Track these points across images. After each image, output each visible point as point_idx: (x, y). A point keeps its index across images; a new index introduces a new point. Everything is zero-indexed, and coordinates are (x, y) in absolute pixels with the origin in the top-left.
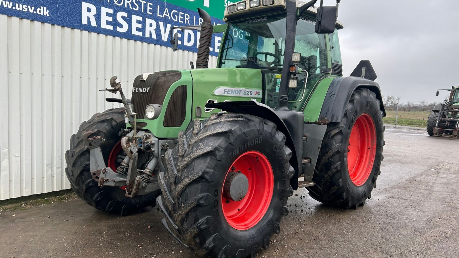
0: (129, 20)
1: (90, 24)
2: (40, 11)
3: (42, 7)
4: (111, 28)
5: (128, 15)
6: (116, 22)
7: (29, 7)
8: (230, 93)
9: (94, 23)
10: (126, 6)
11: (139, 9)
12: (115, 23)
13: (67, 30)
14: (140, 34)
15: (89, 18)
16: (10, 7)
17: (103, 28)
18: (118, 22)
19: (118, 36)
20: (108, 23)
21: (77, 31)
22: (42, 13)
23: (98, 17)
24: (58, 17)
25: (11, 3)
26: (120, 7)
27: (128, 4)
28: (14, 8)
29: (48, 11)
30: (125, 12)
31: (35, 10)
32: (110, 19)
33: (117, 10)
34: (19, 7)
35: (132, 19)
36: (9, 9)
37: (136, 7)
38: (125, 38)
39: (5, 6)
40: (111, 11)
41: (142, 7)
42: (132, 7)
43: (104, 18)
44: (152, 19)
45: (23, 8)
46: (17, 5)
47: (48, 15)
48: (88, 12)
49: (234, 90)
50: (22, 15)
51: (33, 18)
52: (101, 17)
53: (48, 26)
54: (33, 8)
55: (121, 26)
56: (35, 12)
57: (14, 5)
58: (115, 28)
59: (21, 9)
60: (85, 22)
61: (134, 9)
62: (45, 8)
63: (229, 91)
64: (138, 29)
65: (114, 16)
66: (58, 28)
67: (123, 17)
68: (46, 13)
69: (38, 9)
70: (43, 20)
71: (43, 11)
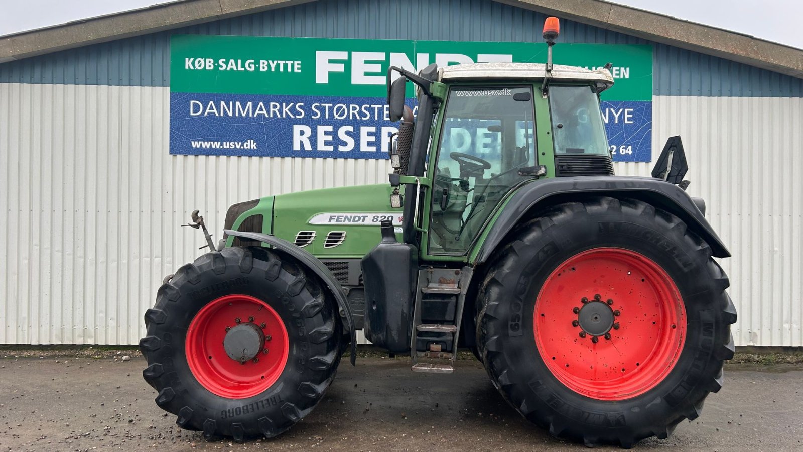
0: (356, 136)
1: (304, 149)
2: (247, 145)
3: (249, 141)
4: (330, 148)
5: (354, 128)
6: (337, 139)
7: (236, 143)
8: (343, 220)
9: (308, 147)
10: (351, 118)
11: (370, 118)
12: (337, 142)
13: (277, 160)
14: (373, 149)
15: (302, 143)
16: (218, 147)
17: (320, 151)
18: (341, 140)
20: (327, 143)
21: (288, 160)
22: (249, 147)
23: (313, 139)
24: (266, 148)
25: (219, 143)
26: (343, 120)
27: (354, 114)
28: (221, 147)
29: (255, 143)
30: (350, 125)
31: (242, 145)
32: (330, 138)
33: (337, 125)
34: (226, 145)
35: (360, 132)
36: (217, 149)
37: (366, 115)
38: (350, 158)
39: (214, 147)
40: (330, 128)
41: (374, 113)
42: (360, 117)
43: (321, 138)
44: (392, 126)
45: (230, 146)
46: (225, 143)
47: (255, 148)
48: (300, 135)
49: (351, 217)
50: (229, 153)
51: (240, 153)
52: (317, 138)
53: (256, 159)
54: (240, 143)
55: (345, 144)
56: (242, 147)
57: (222, 144)
58: (336, 148)
59: (228, 147)
60: (296, 147)
61: (363, 118)
62: (252, 141)
63: (333, 218)
64: (370, 144)
65: (334, 133)
66: (266, 159)
67: (347, 133)
68: (254, 146)
69: (246, 144)
70: (250, 153)
71: (251, 145)
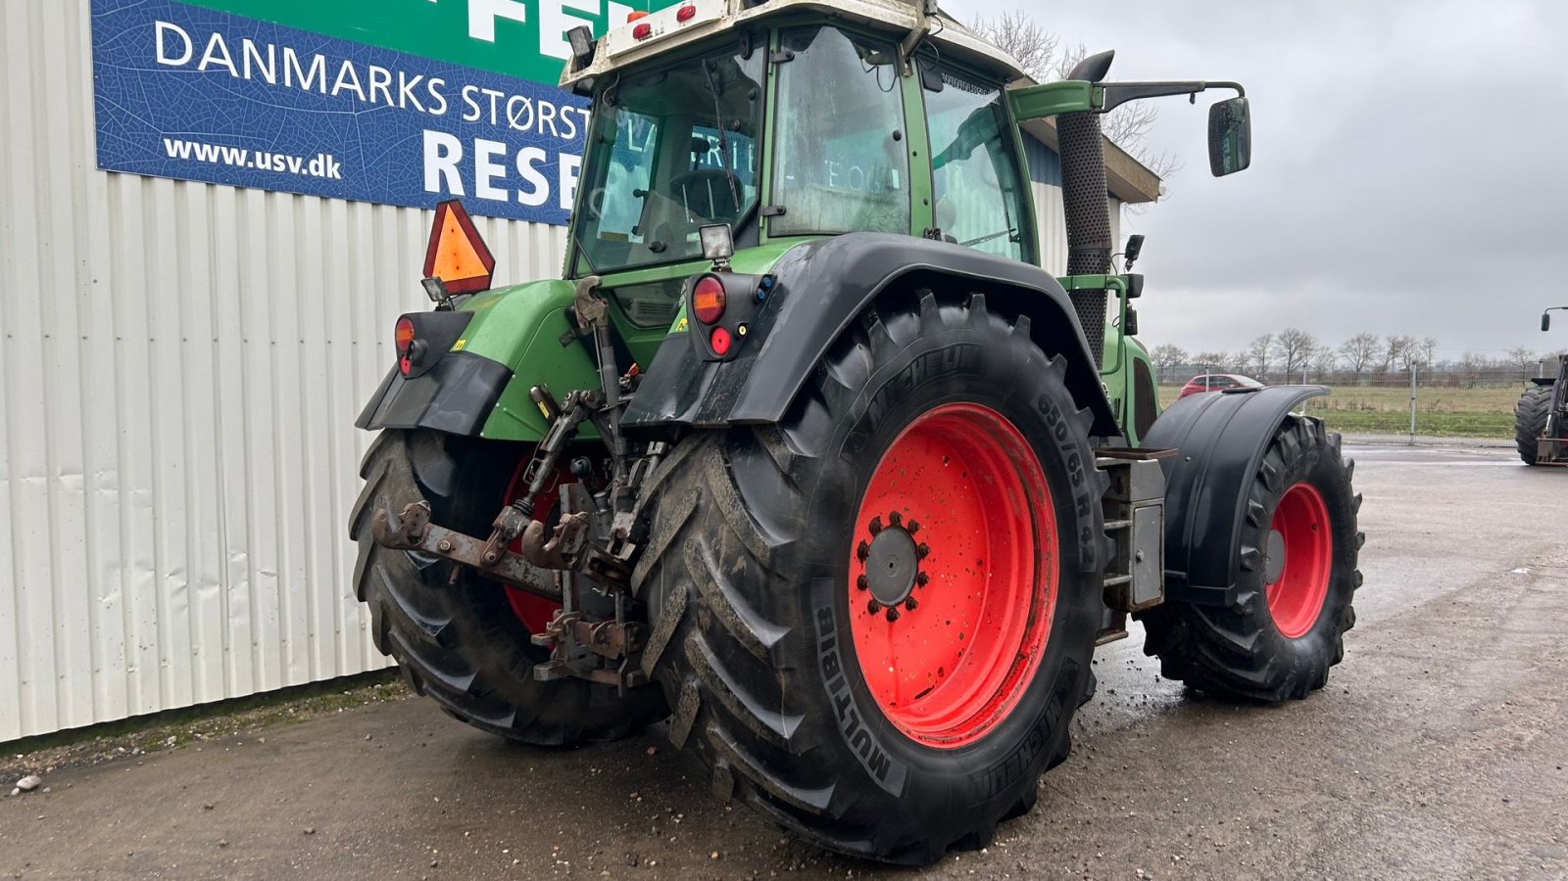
0: (550, 170)
1: (448, 190)
2: (317, 168)
3: (321, 156)
4: (501, 195)
5: (547, 155)
6: (515, 176)
7: (290, 159)
9: (456, 188)
10: (541, 131)
11: (577, 136)
12: (514, 182)
13: (388, 211)
15: (442, 175)
16: (241, 163)
17: (481, 199)
18: (522, 178)
19: (523, 218)
20: (495, 182)
21: (413, 214)
22: (321, 173)
23: (467, 168)
24: (363, 179)
25: (244, 153)
26: (526, 134)
27: (546, 123)
28: (250, 165)
29: (337, 165)
30: (539, 147)
31: (305, 165)
32: (500, 171)
33: (516, 142)
34: (264, 162)
35: (558, 165)
36: (240, 168)
37: (568, 130)
38: (541, 222)
39: (228, 161)
40: (500, 148)
41: (584, 128)
42: (558, 132)
43: (485, 170)
45: (273, 164)
46: (258, 155)
47: (338, 176)
48: (440, 156)
50: (271, 183)
51: (300, 186)
52: (474, 169)
53: (338, 205)
54: (299, 160)
55: (530, 188)
56: (305, 172)
57: (251, 158)
58: (513, 196)
59: (268, 166)
60: (432, 185)
61: (563, 135)
62: (330, 158)
65: (509, 161)
66: (363, 209)
67: (535, 163)
68: (333, 171)
69: (313, 163)
70: (324, 190)
71: (325, 167)
